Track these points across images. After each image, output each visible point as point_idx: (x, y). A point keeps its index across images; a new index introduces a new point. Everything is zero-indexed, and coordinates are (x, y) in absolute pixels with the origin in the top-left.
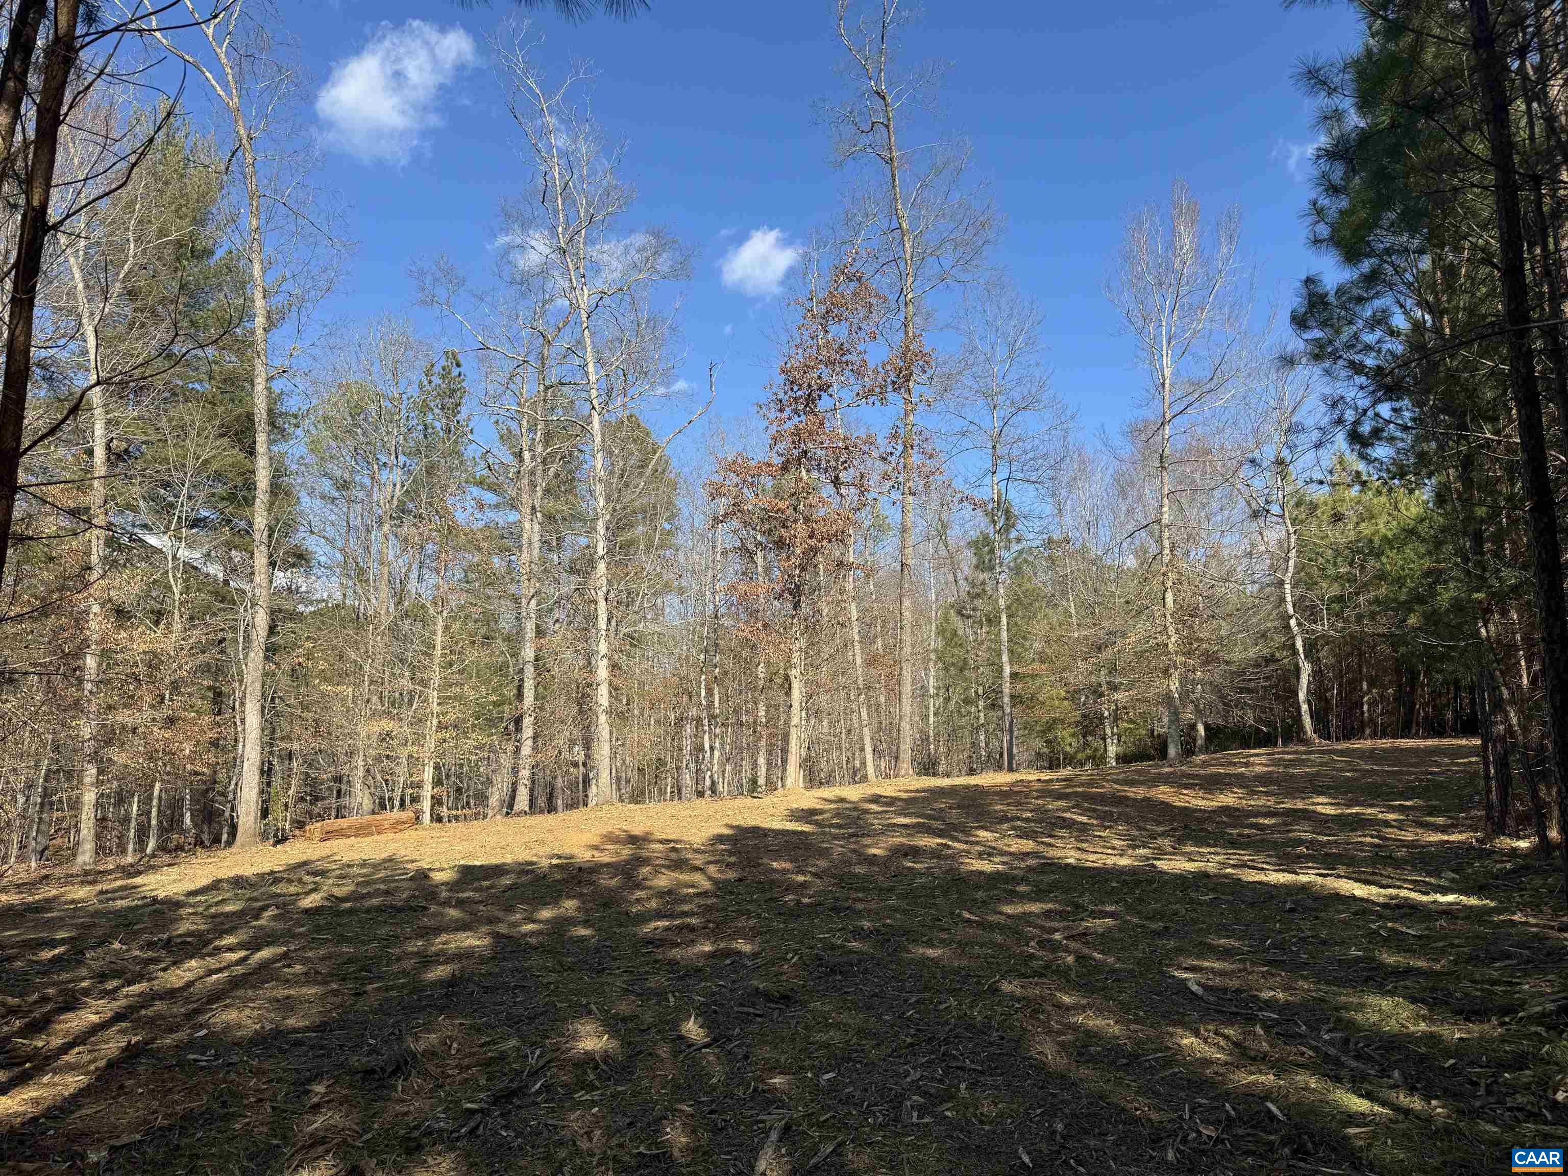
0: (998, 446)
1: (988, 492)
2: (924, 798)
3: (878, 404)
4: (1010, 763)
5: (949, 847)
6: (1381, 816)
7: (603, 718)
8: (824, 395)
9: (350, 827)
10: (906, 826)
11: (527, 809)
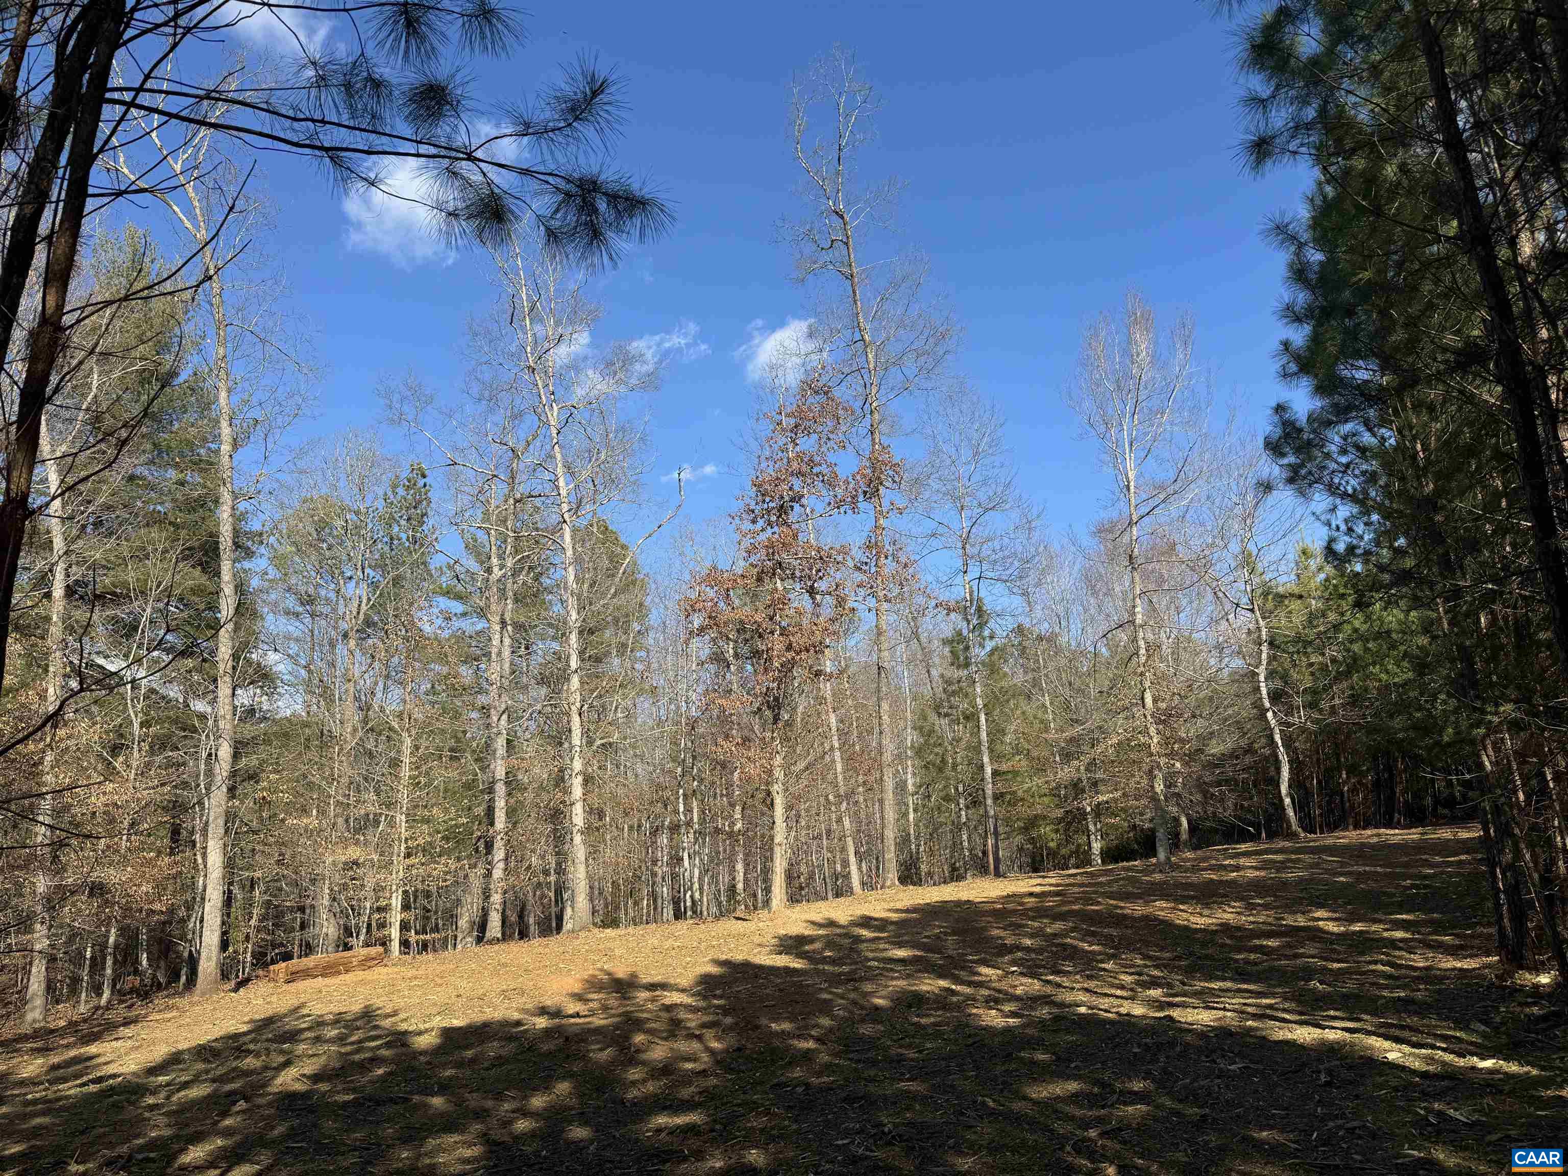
0: (968, 546)
1: (959, 591)
2: (916, 920)
3: (850, 512)
4: (996, 868)
5: (953, 993)
6: (1386, 934)
7: (578, 839)
8: (797, 506)
9: (316, 967)
10: (902, 961)
11: (499, 935)
